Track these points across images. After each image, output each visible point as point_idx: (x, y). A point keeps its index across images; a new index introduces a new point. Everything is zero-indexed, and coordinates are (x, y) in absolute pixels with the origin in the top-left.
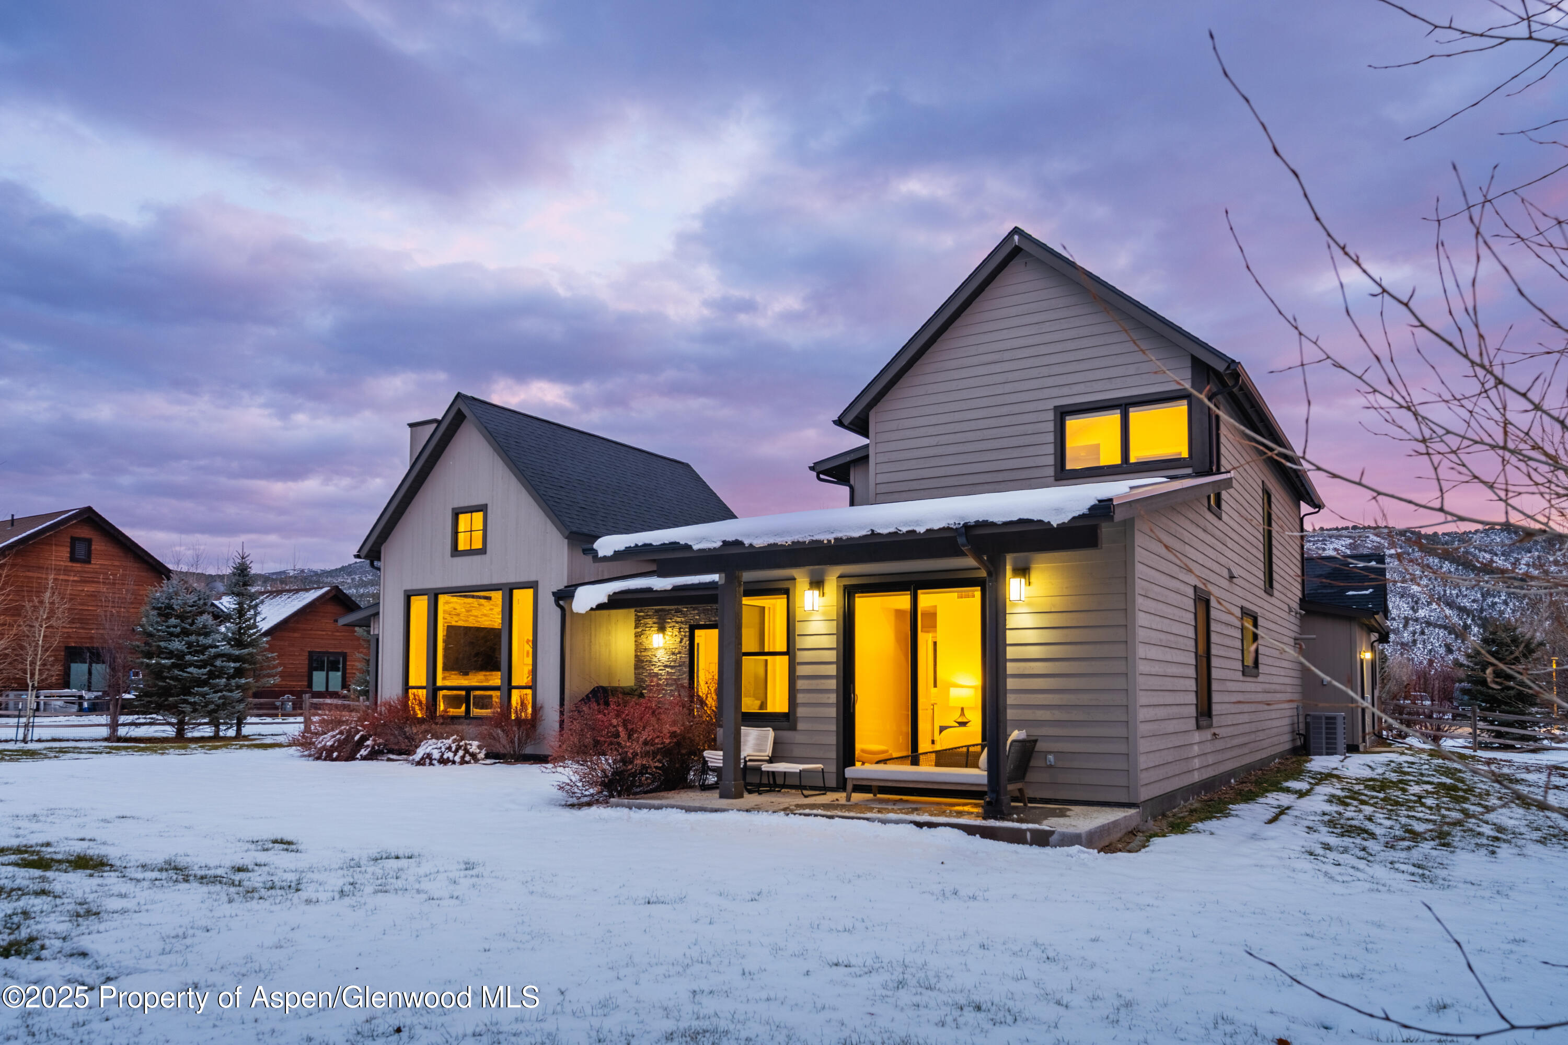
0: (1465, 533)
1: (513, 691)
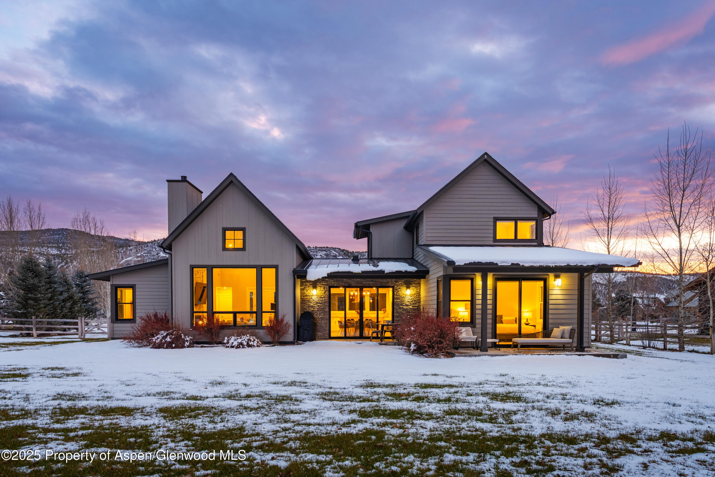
1: (263, 314)
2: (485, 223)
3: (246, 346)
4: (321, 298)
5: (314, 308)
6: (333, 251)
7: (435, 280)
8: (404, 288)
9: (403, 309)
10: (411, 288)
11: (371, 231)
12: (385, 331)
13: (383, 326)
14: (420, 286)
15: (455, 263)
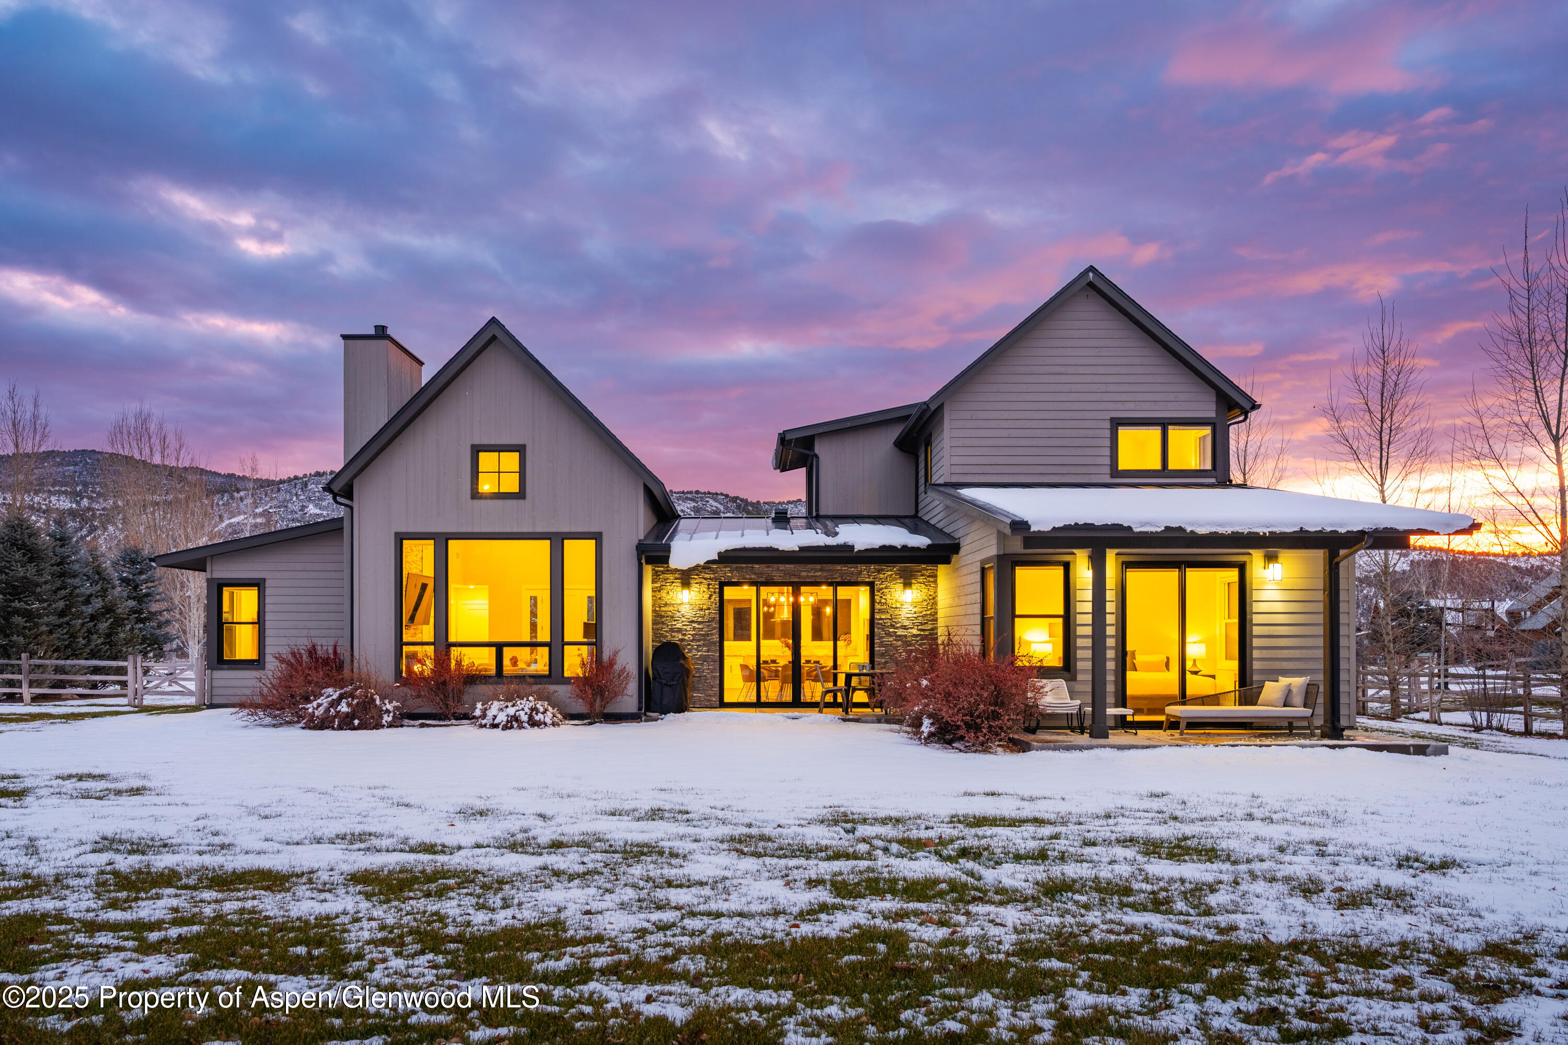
0: (780, 503)
1: (566, 647)
2: (1090, 433)
3: (526, 725)
4: (701, 609)
5: (684, 635)
6: (711, 502)
7: (977, 567)
8: (899, 587)
9: (897, 636)
10: (914, 587)
11: (817, 451)
12: (855, 689)
13: (849, 677)
14: (935, 582)
15: (1029, 527)
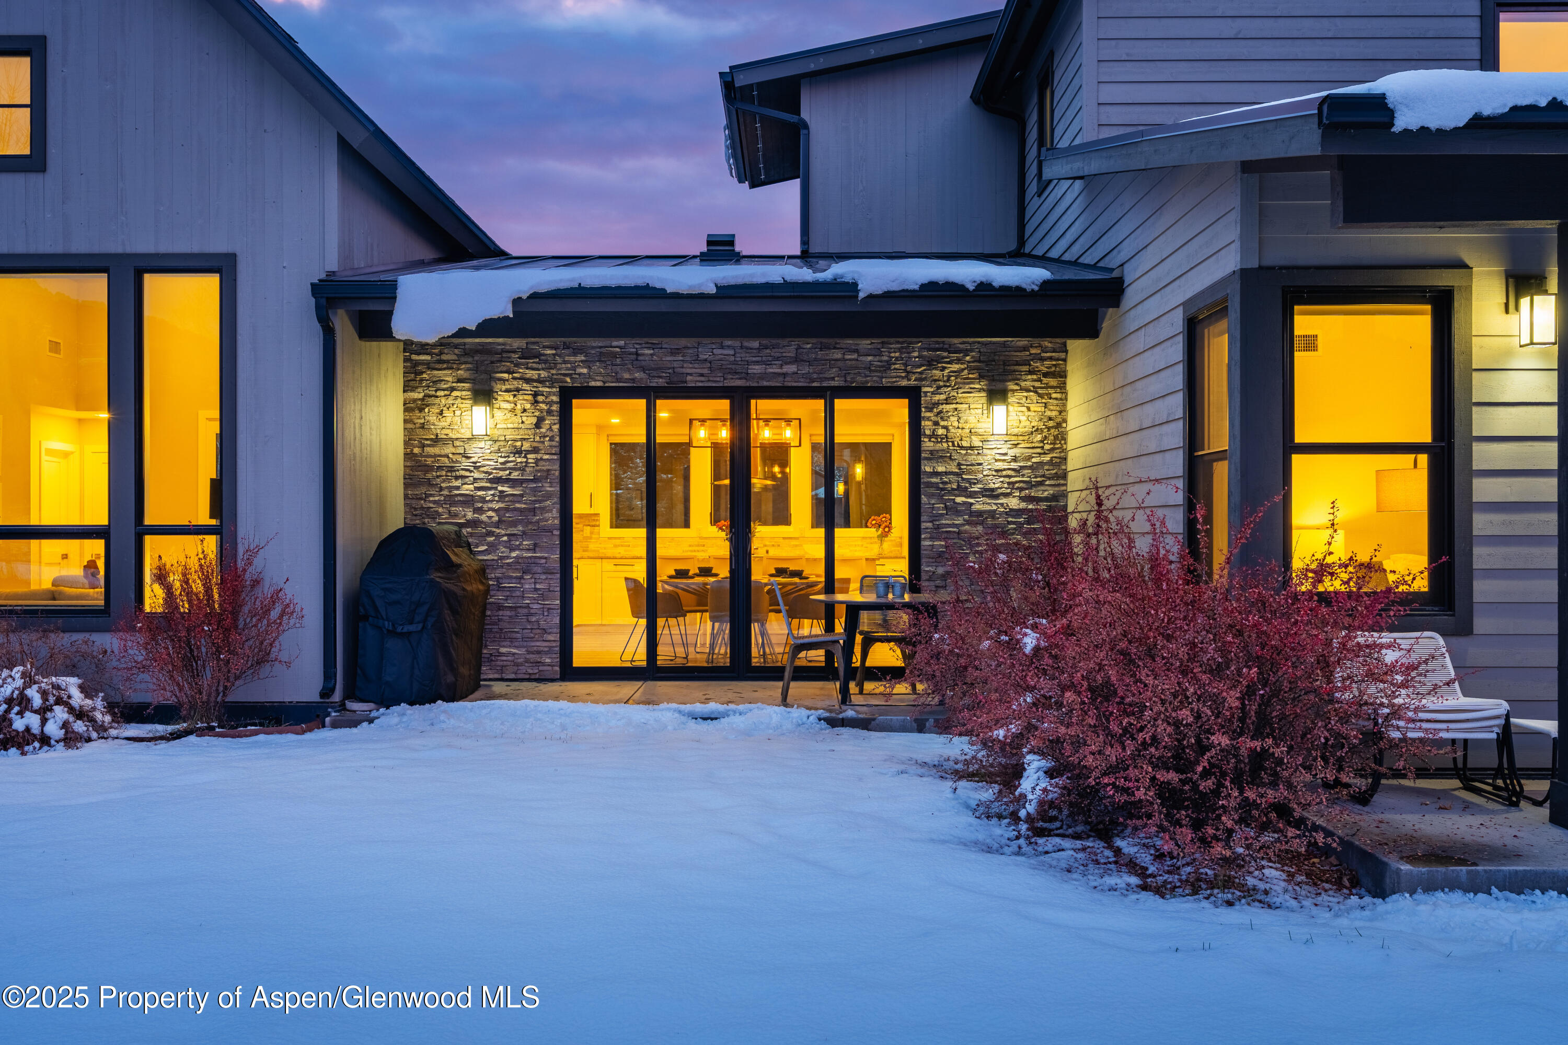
1: (148, 539)
4: (518, 452)
5: (480, 511)
7: (1177, 322)
8: (977, 400)
9: (971, 514)
10: (1011, 399)
11: (805, 115)
12: (869, 641)
13: (854, 610)
14: (1062, 387)
15: (1390, 114)
